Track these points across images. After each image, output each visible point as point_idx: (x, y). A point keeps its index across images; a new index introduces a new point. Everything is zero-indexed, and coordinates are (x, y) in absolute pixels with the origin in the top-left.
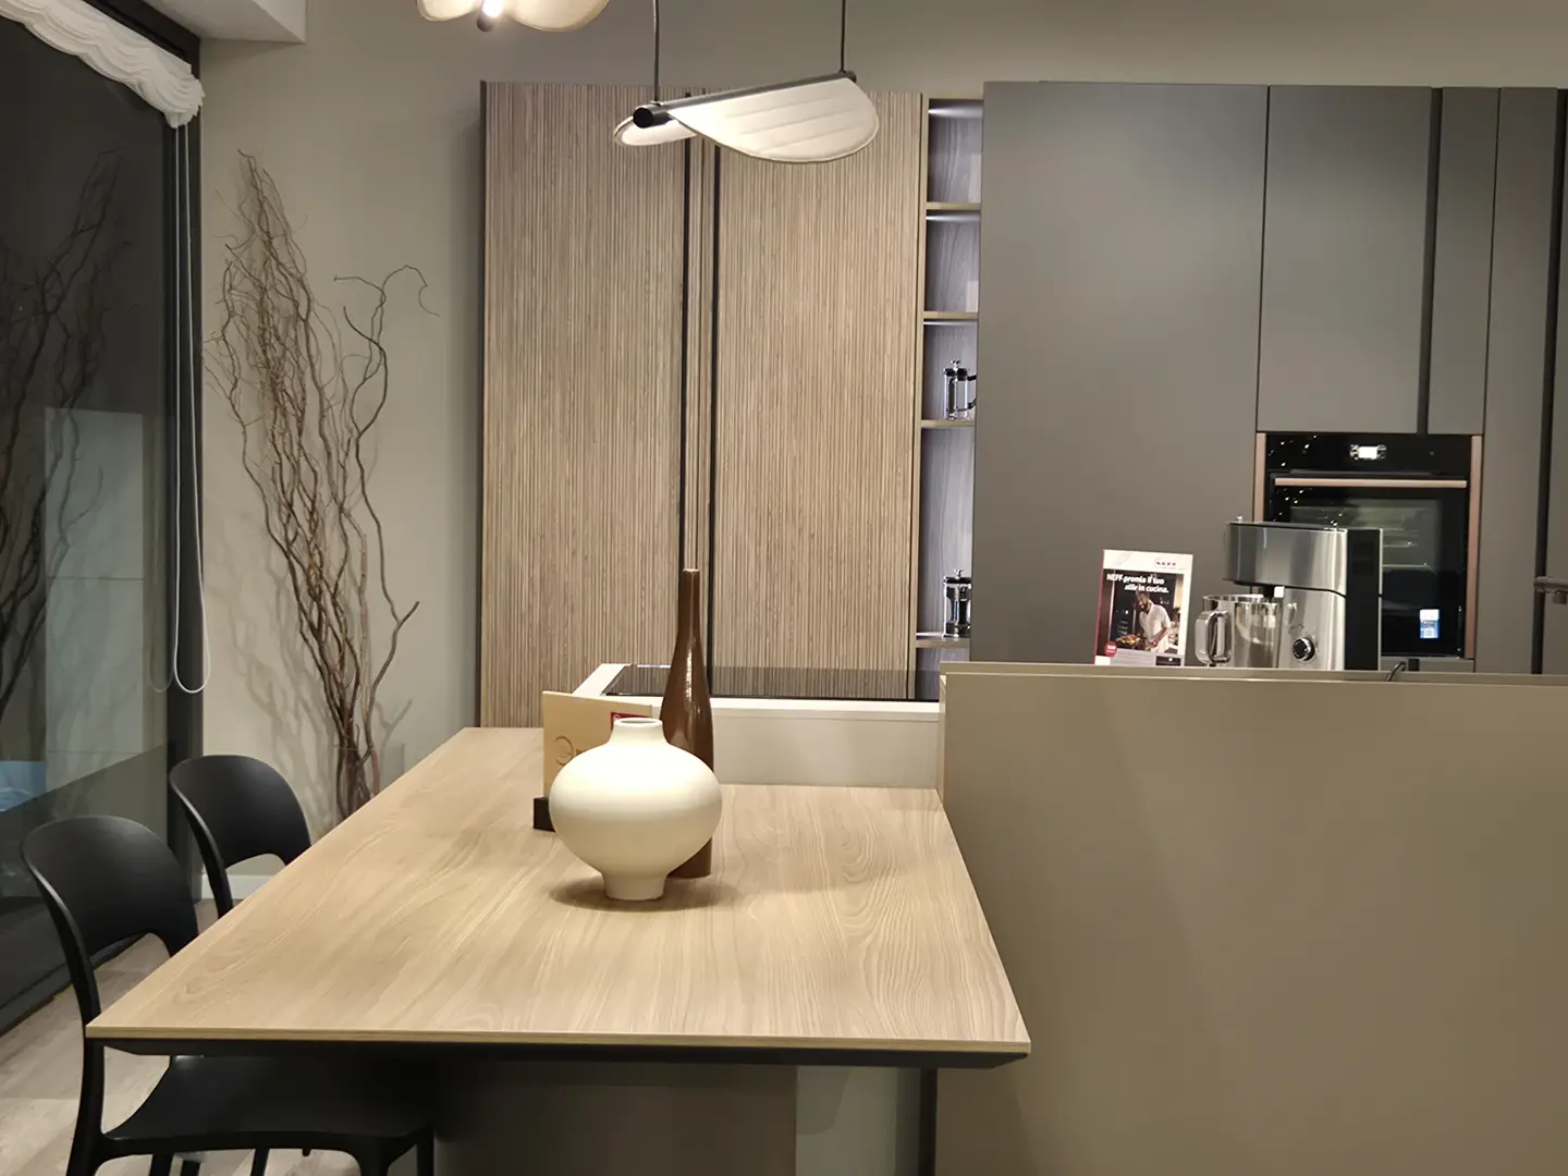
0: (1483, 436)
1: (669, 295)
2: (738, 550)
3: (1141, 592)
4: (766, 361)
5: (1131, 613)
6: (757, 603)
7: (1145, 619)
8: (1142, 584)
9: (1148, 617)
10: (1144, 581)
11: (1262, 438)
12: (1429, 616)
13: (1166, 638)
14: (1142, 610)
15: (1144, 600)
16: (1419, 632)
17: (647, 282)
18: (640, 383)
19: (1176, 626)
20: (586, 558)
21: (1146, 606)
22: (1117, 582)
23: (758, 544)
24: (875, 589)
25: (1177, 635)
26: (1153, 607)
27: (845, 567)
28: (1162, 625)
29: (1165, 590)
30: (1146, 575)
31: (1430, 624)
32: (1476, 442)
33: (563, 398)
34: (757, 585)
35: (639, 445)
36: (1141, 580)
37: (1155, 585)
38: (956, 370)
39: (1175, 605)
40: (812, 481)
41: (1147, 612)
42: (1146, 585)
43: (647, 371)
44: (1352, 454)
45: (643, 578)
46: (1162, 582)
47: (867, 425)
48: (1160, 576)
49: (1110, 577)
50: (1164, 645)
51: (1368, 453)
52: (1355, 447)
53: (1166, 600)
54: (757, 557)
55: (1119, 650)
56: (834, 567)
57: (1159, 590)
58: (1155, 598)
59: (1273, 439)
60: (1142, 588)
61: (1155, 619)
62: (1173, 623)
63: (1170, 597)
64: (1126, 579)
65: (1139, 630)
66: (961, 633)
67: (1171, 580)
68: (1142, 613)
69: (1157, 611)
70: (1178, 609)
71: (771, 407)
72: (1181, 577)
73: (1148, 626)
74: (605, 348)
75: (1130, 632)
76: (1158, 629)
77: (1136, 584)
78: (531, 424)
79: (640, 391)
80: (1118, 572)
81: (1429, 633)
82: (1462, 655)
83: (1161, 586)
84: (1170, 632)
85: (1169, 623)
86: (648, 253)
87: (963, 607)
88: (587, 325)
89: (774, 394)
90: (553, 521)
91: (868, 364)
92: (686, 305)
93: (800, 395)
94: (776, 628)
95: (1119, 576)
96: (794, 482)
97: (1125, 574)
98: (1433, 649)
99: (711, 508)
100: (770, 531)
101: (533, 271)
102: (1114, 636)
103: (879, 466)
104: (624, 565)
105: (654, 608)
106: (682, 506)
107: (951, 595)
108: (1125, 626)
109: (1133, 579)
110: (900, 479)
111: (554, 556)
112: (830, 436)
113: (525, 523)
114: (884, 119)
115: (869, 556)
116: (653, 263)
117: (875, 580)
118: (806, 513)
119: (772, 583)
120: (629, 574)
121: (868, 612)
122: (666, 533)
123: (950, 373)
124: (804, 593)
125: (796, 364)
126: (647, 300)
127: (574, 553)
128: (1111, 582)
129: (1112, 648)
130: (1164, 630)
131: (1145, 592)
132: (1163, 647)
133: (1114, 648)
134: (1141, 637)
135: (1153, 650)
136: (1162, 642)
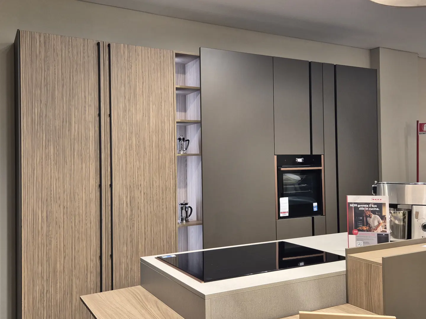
0: (324, 155)
1: (92, 112)
2: (120, 200)
3: (367, 210)
4: (128, 135)
6: (127, 218)
7: (370, 221)
8: (367, 207)
9: (371, 219)
10: (368, 206)
11: (276, 157)
12: (315, 204)
13: (381, 227)
14: (368, 217)
15: (370, 213)
16: (313, 209)
17: (85, 107)
18: (83, 143)
21: (370, 215)
22: (355, 207)
23: (127, 197)
24: (165, 210)
25: (385, 226)
26: (373, 216)
27: (155, 203)
28: (378, 222)
29: (378, 209)
30: (368, 204)
31: (315, 207)
32: (322, 157)
33: (54, 149)
34: (127, 212)
35: (84, 165)
36: (366, 206)
37: (373, 208)
38: (182, 138)
39: (383, 214)
40: (144, 175)
41: (371, 218)
42: (369, 207)
43: (86, 138)
44: (296, 160)
45: (86, 213)
46: (376, 206)
47: (160, 155)
48: (375, 204)
49: (351, 205)
51: (300, 160)
52: (297, 159)
53: (379, 213)
54: (127, 202)
55: (360, 232)
56: (152, 203)
57: (375, 209)
58: (374, 212)
59: (278, 156)
61: (375, 220)
62: (383, 221)
63: (380, 211)
64: (359, 206)
65: (368, 224)
66: (187, 222)
67: (380, 206)
68: (368, 218)
69: (375, 217)
70: (385, 216)
73: (372, 222)
74: (70, 130)
76: (376, 223)
77: (364, 207)
79: (83, 145)
80: (355, 203)
82: (322, 215)
83: (375, 207)
84: (383, 224)
85: (381, 221)
86: (85, 97)
87: (187, 212)
88: (63, 122)
89: (131, 146)
90: (51, 194)
91: (160, 136)
92: (99, 115)
93: (139, 147)
94: (133, 226)
95: (356, 205)
96: (138, 175)
97: (358, 204)
98: (316, 213)
99: (111, 186)
100: (131, 192)
101: (41, 101)
102: (356, 227)
103: (165, 169)
104: (79, 208)
105: (90, 223)
106: (100, 186)
107: (182, 209)
108: (361, 223)
109: (362, 206)
110: (171, 173)
111: (51, 208)
112: (149, 160)
113: (40, 195)
114: (162, 58)
115: (163, 199)
116: (87, 100)
117: (165, 206)
118: (142, 186)
119: (132, 210)
120: (81, 211)
121: (163, 217)
122: (94, 195)
123: (180, 139)
124: (143, 213)
125: (137, 136)
126: (85, 113)
127: (59, 206)
128: (351, 207)
129: (356, 231)
130: (379, 224)
131: (369, 210)
132: (380, 230)
133: (357, 231)
134: (369, 227)
135: (375, 231)
136: (378, 229)
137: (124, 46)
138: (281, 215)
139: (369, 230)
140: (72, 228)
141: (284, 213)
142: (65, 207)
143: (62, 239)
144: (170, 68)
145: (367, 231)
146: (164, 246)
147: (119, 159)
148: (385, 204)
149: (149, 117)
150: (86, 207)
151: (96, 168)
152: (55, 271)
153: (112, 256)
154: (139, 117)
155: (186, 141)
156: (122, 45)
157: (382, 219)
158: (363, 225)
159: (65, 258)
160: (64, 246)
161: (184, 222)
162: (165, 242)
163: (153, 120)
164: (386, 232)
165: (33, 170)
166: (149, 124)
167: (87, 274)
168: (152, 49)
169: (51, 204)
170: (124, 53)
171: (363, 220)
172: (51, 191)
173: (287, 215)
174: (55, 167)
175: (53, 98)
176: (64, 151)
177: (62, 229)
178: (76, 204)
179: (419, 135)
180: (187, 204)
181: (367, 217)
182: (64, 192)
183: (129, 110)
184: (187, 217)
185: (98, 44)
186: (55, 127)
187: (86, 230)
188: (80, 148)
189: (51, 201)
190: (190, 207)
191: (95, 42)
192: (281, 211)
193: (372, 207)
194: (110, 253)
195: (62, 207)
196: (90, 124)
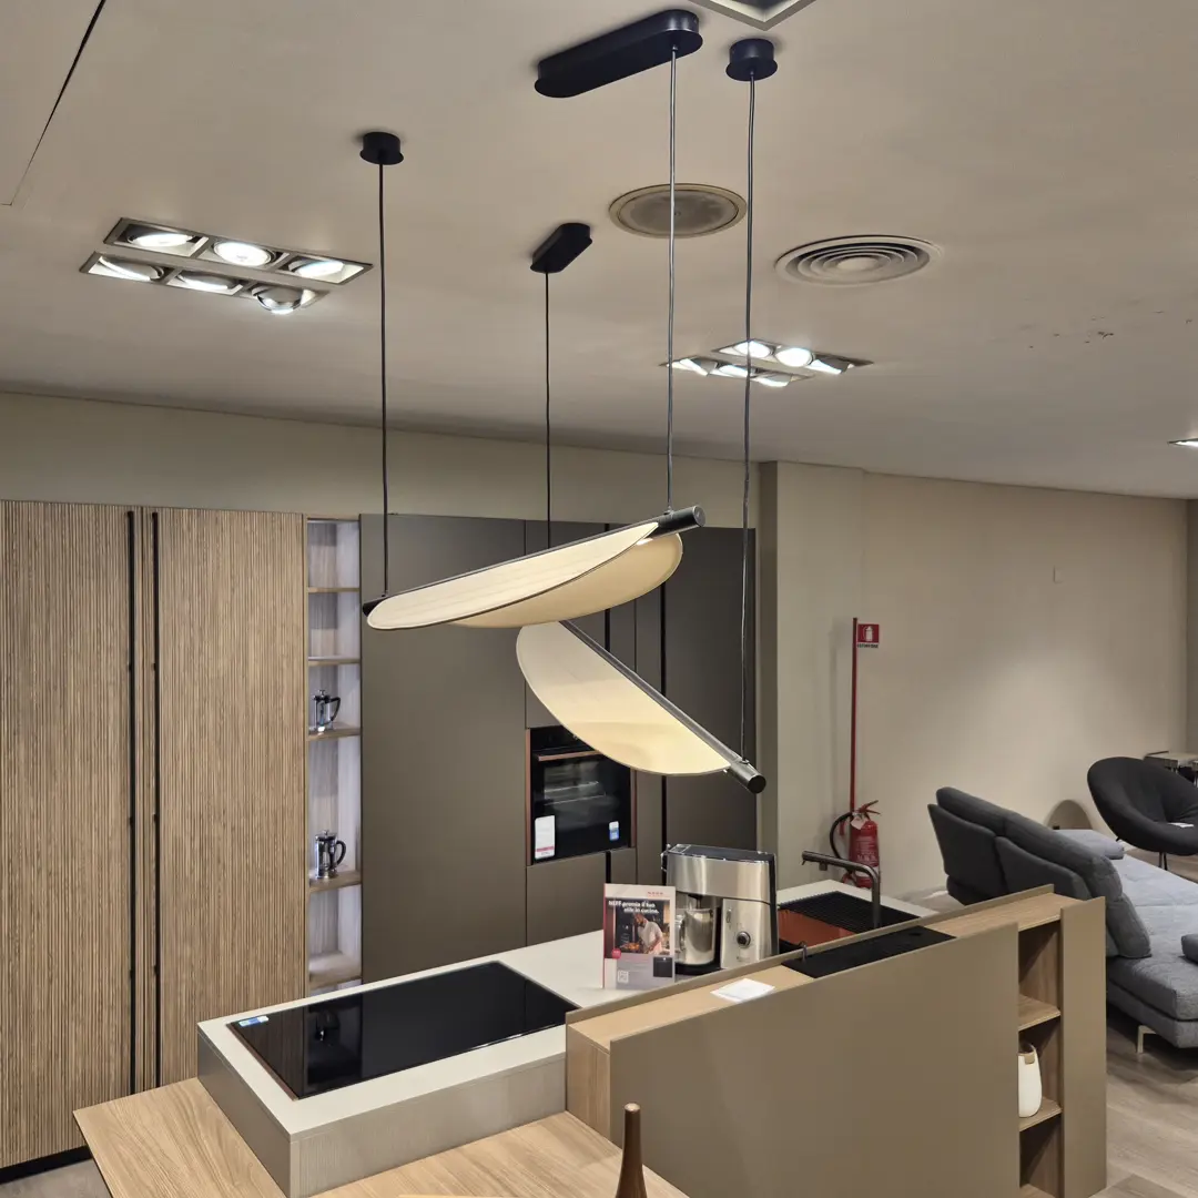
1: (114, 664)
2: (177, 848)
3: (637, 913)
4: (196, 705)
5: (631, 929)
6: (193, 885)
7: (643, 932)
9: (645, 930)
11: (528, 732)
12: (614, 826)
13: (660, 944)
14: (640, 926)
15: (640, 918)
16: (610, 834)
17: (99, 653)
18: (94, 735)
19: (667, 935)
20: (49, 874)
21: (642, 922)
23: (192, 839)
24: (280, 859)
26: (648, 923)
28: (656, 935)
29: (656, 911)
30: (639, 901)
31: (614, 831)
33: (27, 749)
34: (192, 871)
35: (95, 777)
36: (636, 905)
38: (323, 696)
39: (665, 921)
40: (233, 788)
41: (644, 927)
45: (100, 880)
46: (653, 905)
47: (271, 743)
48: (651, 902)
49: (610, 903)
54: (192, 850)
55: (624, 954)
57: (652, 911)
58: (649, 917)
59: (534, 732)
60: (638, 910)
61: (650, 932)
62: (665, 934)
63: (660, 916)
64: (624, 905)
65: (638, 939)
66: (332, 876)
67: (660, 905)
68: (639, 928)
69: (651, 926)
70: (667, 925)
71: (201, 738)
73: (645, 936)
74: (63, 705)
76: (653, 938)
80: (617, 900)
81: (614, 836)
82: (629, 846)
83: (652, 908)
84: (663, 940)
85: (661, 934)
86: (99, 631)
87: (332, 856)
88: (48, 689)
89: (202, 730)
91: (270, 701)
92: (131, 668)
93: (222, 728)
94: (208, 900)
95: (620, 903)
96: (219, 790)
97: (623, 901)
98: (616, 844)
99: (157, 818)
100: (202, 828)
102: (618, 944)
103: (281, 771)
104: (83, 873)
105: (109, 903)
106: (132, 820)
107: (321, 849)
108: (626, 936)
109: (631, 904)
110: (295, 778)
111: (21, 875)
112: (246, 755)
114: (277, 532)
115: (275, 835)
116: (104, 637)
117: (279, 851)
118: (229, 812)
119: (203, 867)
120: (88, 879)
121: (275, 875)
122: (118, 842)
123: (318, 699)
124: (228, 870)
126: (99, 666)
127: (39, 871)
128: (611, 908)
129: (616, 952)
130: (658, 938)
131: (641, 913)
132: (658, 950)
133: (620, 952)
134: (640, 944)
135: (650, 953)
136: (656, 947)
137: (190, 514)
138: (538, 855)
139: (640, 951)
140: (67, 915)
141: (545, 849)
142: (51, 872)
143: (44, 942)
144: (295, 555)
145: (637, 952)
146: (276, 936)
147: (177, 758)
148: (668, 902)
149: (246, 663)
150: (100, 868)
151: (122, 785)
152: (28, 1013)
153: (157, 969)
154: (223, 663)
155: (333, 700)
156: (184, 512)
157: (662, 930)
158: (631, 941)
159: (50, 981)
160: (50, 956)
161: (326, 877)
162: (279, 927)
163: (254, 669)
164: (668, 953)
166: (245, 676)
167: (101, 1012)
169: (21, 870)
170: (189, 529)
171: (630, 932)
172: (19, 841)
173: (551, 853)
174: (30, 789)
175: (26, 641)
176: (49, 751)
177: (44, 921)
178: (78, 865)
179: (859, 650)
180: (331, 839)
181: (637, 926)
182: (49, 842)
183: (200, 651)
184: (332, 866)
185: (130, 515)
186: (31, 701)
187: (100, 917)
189: (20, 861)
190: (338, 842)
191: (123, 511)
192: (537, 847)
193: (646, 908)
194: (153, 964)
195: (44, 873)
196: (111, 689)
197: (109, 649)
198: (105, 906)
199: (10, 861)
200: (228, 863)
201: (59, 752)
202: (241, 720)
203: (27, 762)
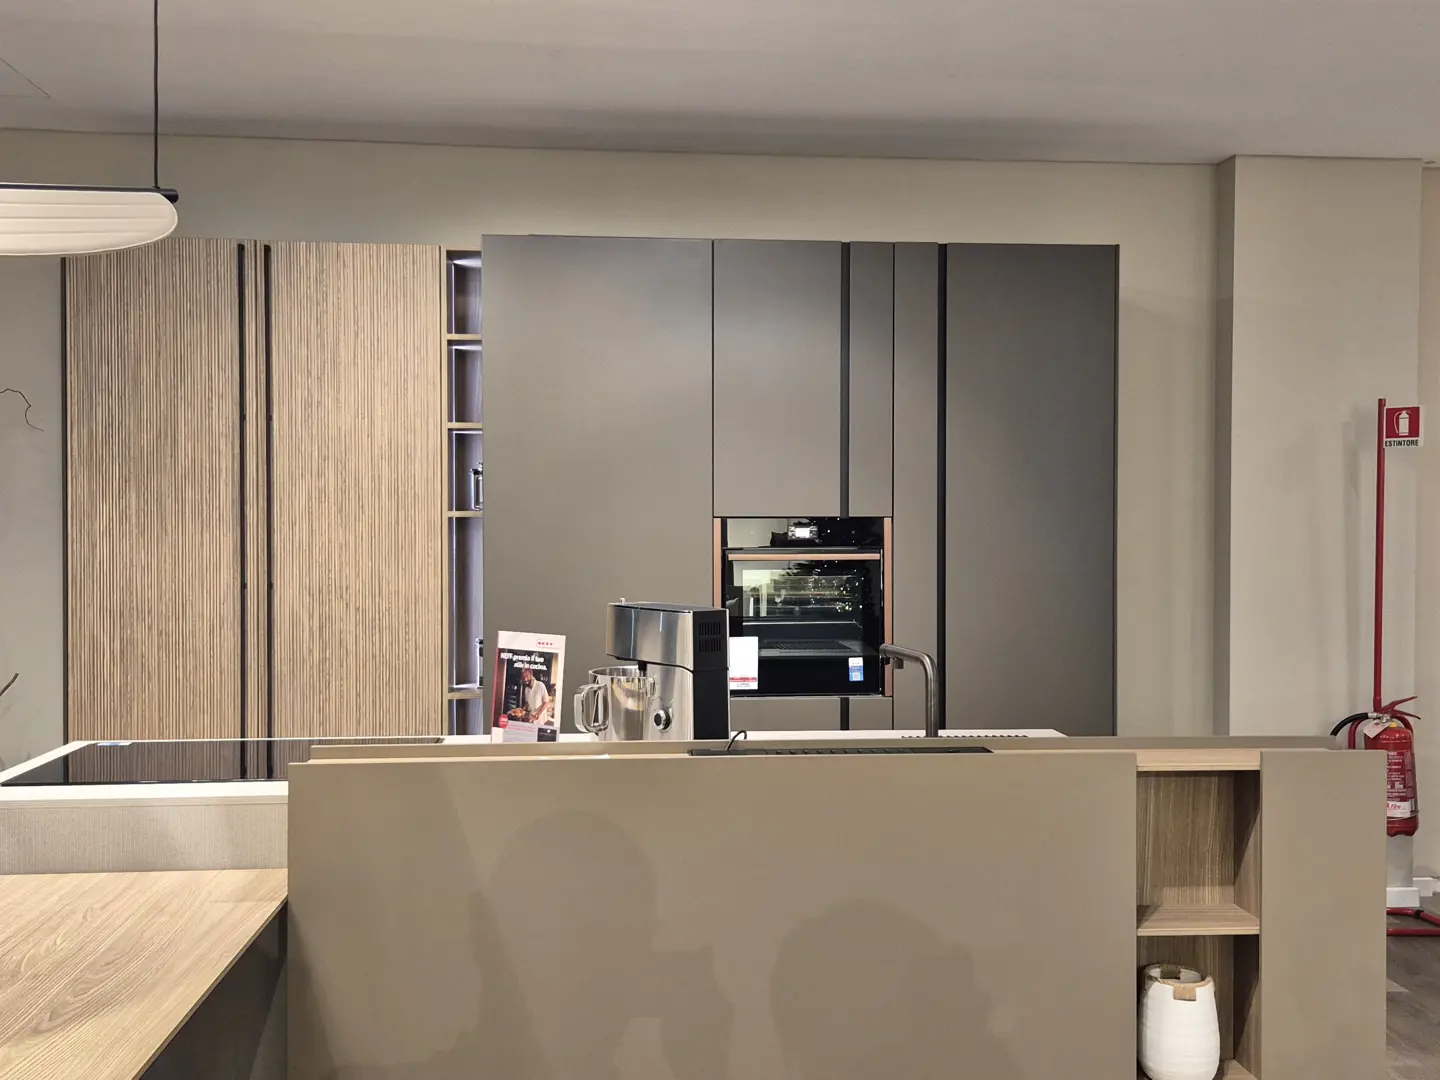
0: (892, 517)
2: (295, 623)
3: (527, 669)
4: (315, 465)
5: (519, 690)
6: (311, 667)
7: (530, 694)
9: (532, 692)
10: (528, 659)
11: (718, 522)
12: (856, 662)
13: (545, 711)
14: (527, 686)
15: (530, 677)
16: (849, 676)
18: (206, 486)
19: (553, 701)
21: (530, 682)
22: (511, 662)
23: (311, 616)
24: (412, 652)
26: (535, 682)
27: (386, 634)
28: (543, 699)
29: (544, 668)
30: (529, 653)
31: (857, 669)
32: (887, 522)
33: (138, 497)
34: (311, 651)
35: (206, 536)
36: (526, 658)
37: (536, 663)
38: (480, 469)
39: (552, 682)
40: (357, 563)
41: (531, 687)
42: (530, 663)
43: (212, 476)
44: (790, 534)
45: (212, 649)
46: (542, 660)
48: (541, 655)
49: (502, 655)
50: (544, 717)
51: (803, 532)
52: (793, 528)
53: (544, 676)
54: (311, 629)
55: (511, 722)
56: (377, 635)
57: (540, 667)
58: (537, 674)
59: (727, 522)
60: (527, 666)
61: (536, 694)
62: (551, 698)
63: (548, 673)
64: (515, 658)
65: (525, 703)
67: (549, 658)
68: (527, 689)
69: (538, 686)
70: (554, 685)
71: (320, 502)
72: (556, 655)
73: (532, 700)
74: (174, 456)
75: (518, 706)
76: (539, 704)
77: (522, 662)
78: (111, 520)
79: (205, 490)
80: (509, 651)
81: (856, 677)
82: (882, 694)
83: (541, 663)
84: (549, 705)
85: (548, 698)
86: (210, 376)
88: (159, 436)
89: (322, 492)
90: (131, 602)
91: (401, 468)
92: (243, 418)
93: (344, 492)
94: (328, 687)
95: (510, 655)
96: (341, 564)
97: (514, 652)
98: (856, 688)
99: (271, 586)
100: (321, 603)
101: (110, 392)
102: (507, 710)
103: (413, 549)
104: (194, 637)
105: (221, 673)
106: (244, 586)
108: (514, 700)
109: (520, 658)
110: (431, 561)
111: (132, 631)
112: (372, 527)
113: (106, 604)
114: (409, 265)
115: (407, 624)
116: (215, 384)
117: (412, 644)
118: (352, 590)
119: (323, 649)
120: (199, 645)
121: (407, 671)
122: (231, 609)
124: (352, 657)
125: (340, 467)
127: (150, 628)
128: (504, 660)
129: (504, 720)
130: (544, 703)
131: (529, 669)
132: (543, 719)
133: (506, 720)
134: (526, 710)
135: (536, 722)
136: (541, 716)
137: (308, 248)
138: (732, 686)
139: (525, 719)
141: (743, 679)
142: (162, 632)
145: (523, 721)
147: (293, 524)
148: (556, 657)
150: (212, 633)
154: (346, 418)
156: (303, 244)
157: (549, 692)
160: (160, 719)
163: (381, 427)
165: (93, 546)
166: (371, 435)
168: (383, 247)
169: (132, 624)
170: (307, 262)
172: (131, 593)
173: (754, 686)
174: (141, 540)
175: (137, 382)
176: (160, 504)
178: (189, 627)
181: (525, 686)
183: (319, 403)
185: (241, 248)
186: (142, 448)
188: (198, 497)
189: (131, 616)
191: (233, 245)
192: (730, 675)
195: (155, 632)
196: (223, 440)
197: (221, 397)
198: (217, 675)
199: (121, 614)
200: (352, 648)
201: (169, 502)
202: (366, 484)
203: (137, 512)
